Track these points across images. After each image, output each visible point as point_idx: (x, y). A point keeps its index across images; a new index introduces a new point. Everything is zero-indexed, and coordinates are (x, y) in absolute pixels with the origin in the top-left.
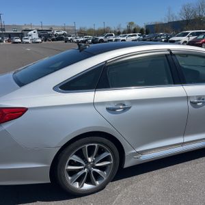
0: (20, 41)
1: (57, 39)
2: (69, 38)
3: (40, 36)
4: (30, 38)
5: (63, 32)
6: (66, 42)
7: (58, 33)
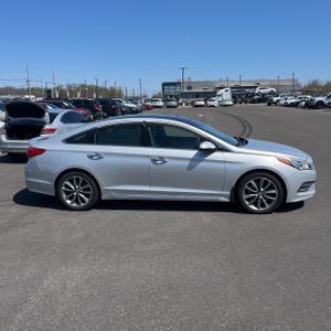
0: (203, 103)
1: (259, 101)
2: (275, 99)
3: (234, 97)
4: (220, 99)
5: (269, 90)
6: (269, 105)
7: (262, 91)
